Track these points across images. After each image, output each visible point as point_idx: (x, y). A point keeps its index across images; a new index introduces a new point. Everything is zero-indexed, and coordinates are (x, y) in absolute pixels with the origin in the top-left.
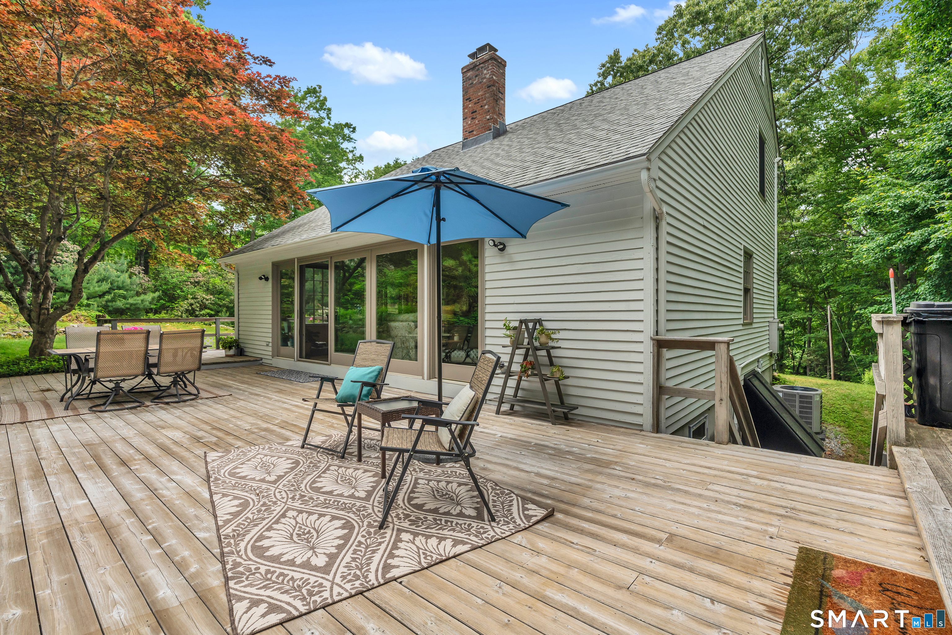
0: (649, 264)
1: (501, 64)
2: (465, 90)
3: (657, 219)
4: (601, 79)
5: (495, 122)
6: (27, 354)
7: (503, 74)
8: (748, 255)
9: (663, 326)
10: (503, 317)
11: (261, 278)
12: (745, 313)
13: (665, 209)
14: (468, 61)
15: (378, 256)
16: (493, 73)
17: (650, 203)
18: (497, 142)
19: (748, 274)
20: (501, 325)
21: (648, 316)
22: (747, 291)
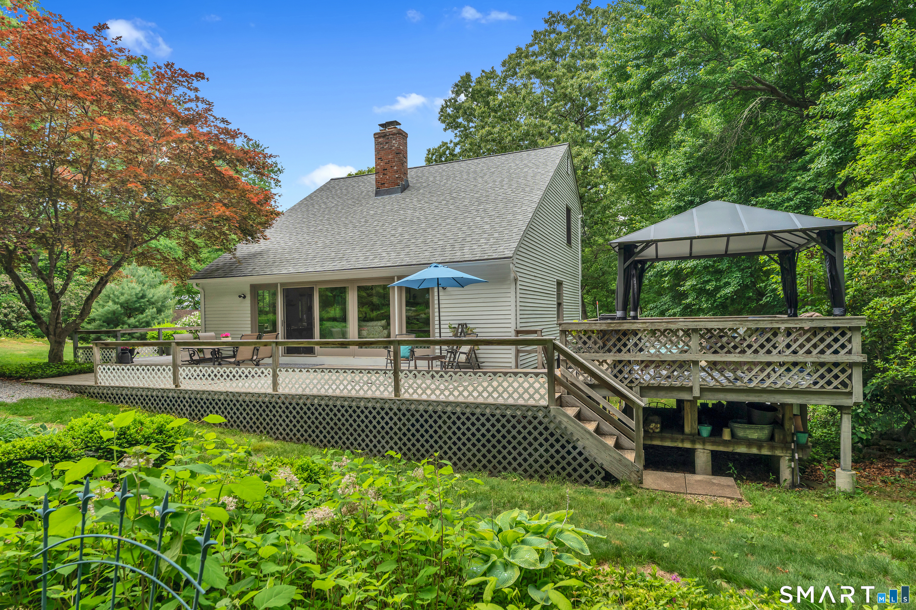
0: (513, 299)
1: (403, 135)
2: (377, 151)
3: (516, 280)
4: (454, 96)
5: (402, 180)
6: (47, 360)
7: (406, 143)
8: (559, 284)
9: (519, 325)
10: (448, 322)
11: (240, 296)
12: (558, 317)
13: (519, 274)
14: (378, 129)
15: (359, 287)
16: (400, 144)
17: (512, 275)
18: (403, 195)
19: (559, 295)
20: (447, 326)
21: (513, 321)
22: (559, 304)
